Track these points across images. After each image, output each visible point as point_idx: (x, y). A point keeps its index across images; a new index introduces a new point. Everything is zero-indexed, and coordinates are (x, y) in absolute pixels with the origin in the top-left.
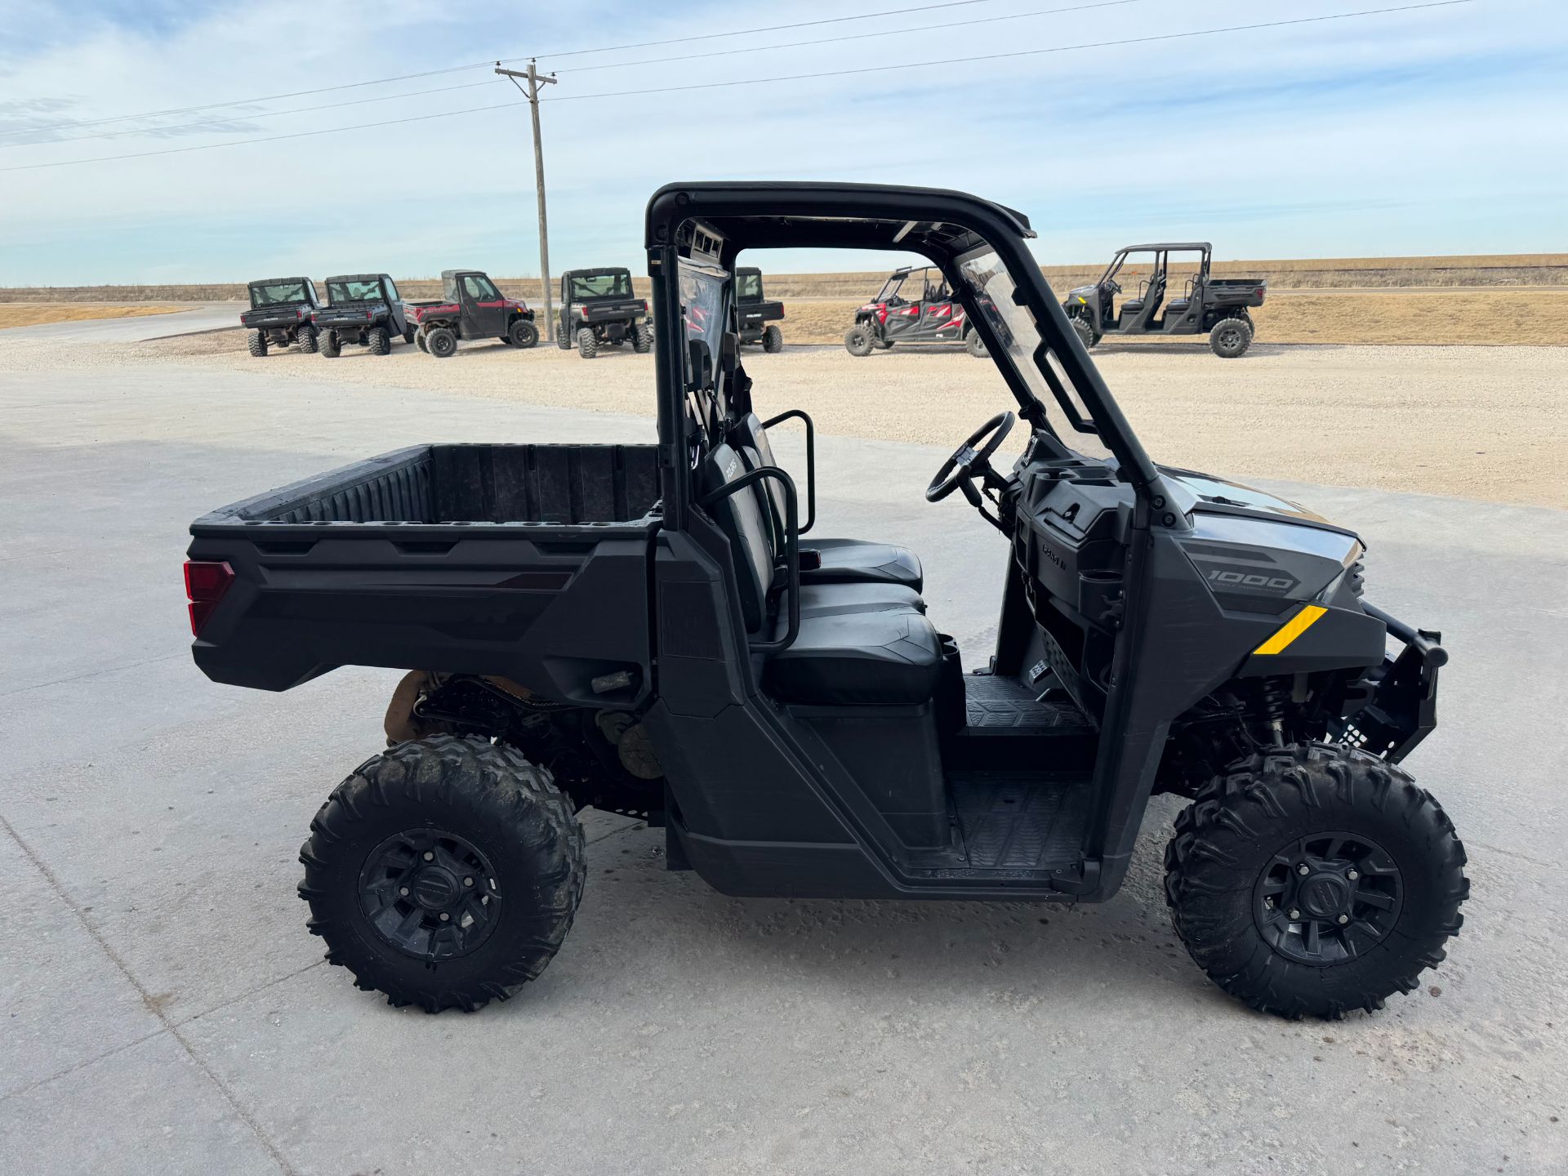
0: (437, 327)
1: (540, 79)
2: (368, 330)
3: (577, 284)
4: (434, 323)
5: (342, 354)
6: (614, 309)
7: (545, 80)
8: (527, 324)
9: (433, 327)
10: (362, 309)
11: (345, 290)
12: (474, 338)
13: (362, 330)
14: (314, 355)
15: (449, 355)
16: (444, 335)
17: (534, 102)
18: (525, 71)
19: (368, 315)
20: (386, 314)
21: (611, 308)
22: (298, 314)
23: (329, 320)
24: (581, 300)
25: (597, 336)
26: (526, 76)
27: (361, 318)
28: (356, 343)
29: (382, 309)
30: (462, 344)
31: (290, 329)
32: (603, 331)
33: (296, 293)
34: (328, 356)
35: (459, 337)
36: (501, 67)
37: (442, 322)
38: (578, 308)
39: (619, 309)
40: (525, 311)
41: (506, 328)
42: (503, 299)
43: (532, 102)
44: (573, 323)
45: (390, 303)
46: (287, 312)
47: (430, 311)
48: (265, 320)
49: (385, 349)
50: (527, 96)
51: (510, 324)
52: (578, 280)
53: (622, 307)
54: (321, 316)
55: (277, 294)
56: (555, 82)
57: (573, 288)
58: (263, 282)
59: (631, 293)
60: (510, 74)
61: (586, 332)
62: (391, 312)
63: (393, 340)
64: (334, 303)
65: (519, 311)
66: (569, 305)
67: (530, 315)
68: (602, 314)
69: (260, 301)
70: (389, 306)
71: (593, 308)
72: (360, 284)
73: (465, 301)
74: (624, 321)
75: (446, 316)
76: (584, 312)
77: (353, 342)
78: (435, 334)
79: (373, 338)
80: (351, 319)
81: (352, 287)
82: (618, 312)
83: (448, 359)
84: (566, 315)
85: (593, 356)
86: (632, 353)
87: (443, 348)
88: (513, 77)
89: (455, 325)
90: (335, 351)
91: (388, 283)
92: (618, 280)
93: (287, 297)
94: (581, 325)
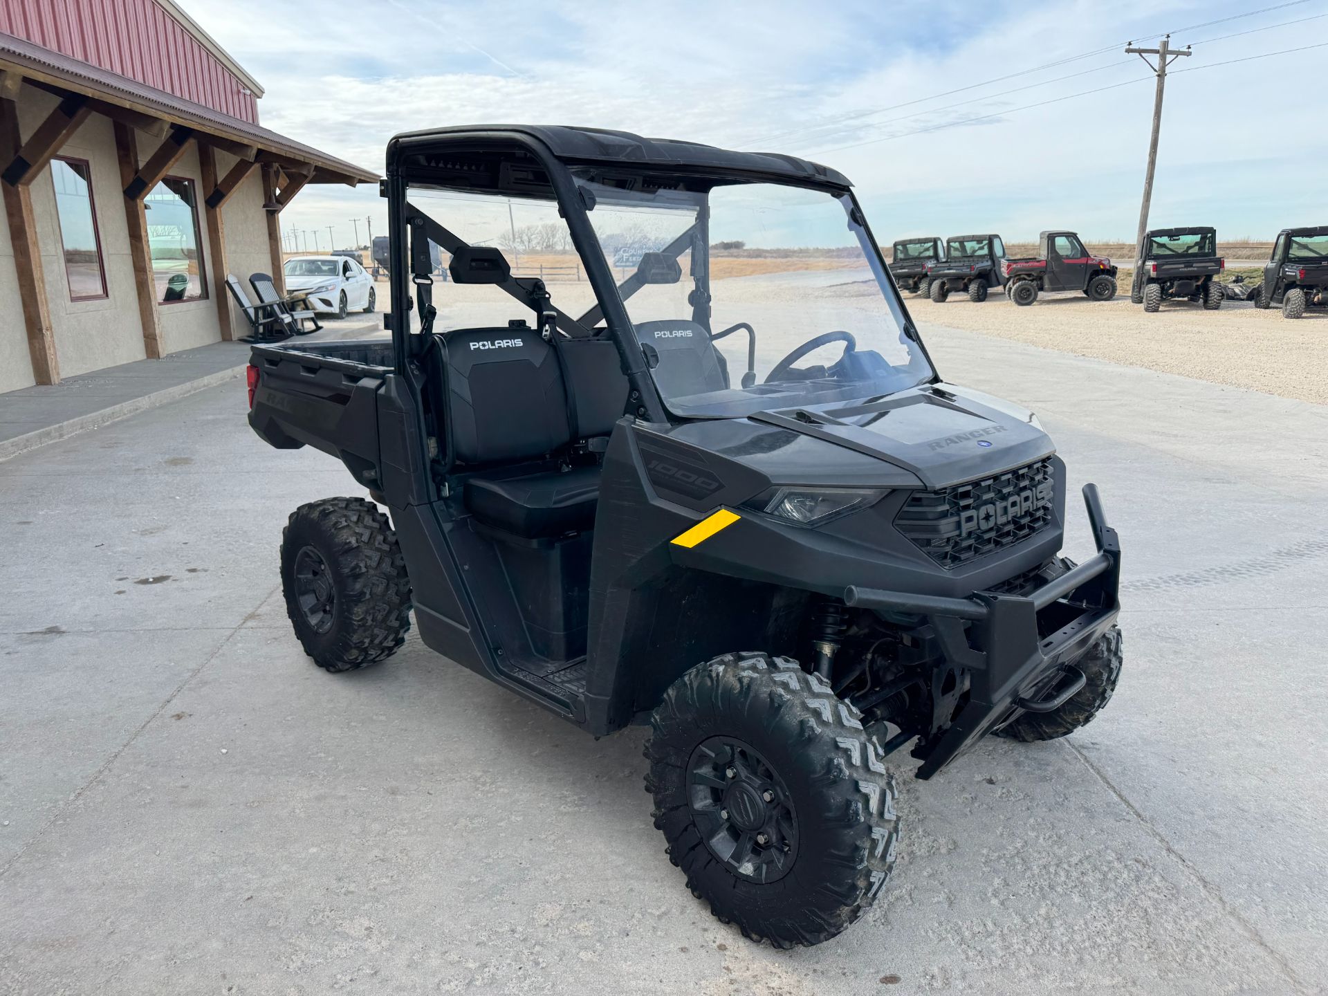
0: (1025, 279)
1: (1172, 52)
2: (970, 281)
3: (1155, 242)
4: (1022, 276)
5: (947, 300)
6: (1185, 267)
7: (1178, 53)
8: (1107, 280)
9: (1019, 280)
10: (966, 264)
11: (963, 248)
12: (1053, 290)
13: (966, 281)
14: (928, 300)
15: (1029, 304)
16: (1029, 287)
17: (1161, 76)
18: (1157, 48)
19: (971, 268)
20: (989, 268)
21: (1183, 266)
22: (923, 267)
23: (941, 272)
24: (1156, 258)
25: (1163, 291)
26: (1157, 52)
27: (966, 271)
28: (959, 291)
29: (987, 264)
30: (1041, 295)
31: (916, 279)
32: (1171, 287)
33: (927, 249)
34: (936, 301)
35: (1041, 289)
36: (1131, 47)
37: (1029, 275)
38: (1150, 264)
39: (1192, 266)
40: (1108, 268)
41: (1086, 283)
42: (1089, 256)
43: (1159, 76)
44: (1145, 279)
45: (995, 259)
46: (915, 265)
47: (1019, 266)
48: (899, 271)
49: (981, 297)
50: (1155, 70)
51: (1091, 279)
52: (1157, 239)
53: (1194, 265)
54: (935, 269)
55: (913, 250)
56: (1189, 54)
57: (1151, 246)
58: (904, 241)
59: (1214, 253)
60: (1140, 52)
61: (1154, 288)
62: (994, 266)
63: (990, 290)
64: (951, 258)
65: (1102, 267)
66: (1144, 263)
67: (1112, 271)
68: (1172, 271)
69: (900, 256)
70: (993, 262)
71: (1164, 265)
72: (975, 242)
73: (1051, 258)
74: (1197, 278)
75: (1032, 270)
76: (1154, 268)
77: (957, 290)
78: (1019, 286)
79: (973, 287)
80: (958, 271)
81: (969, 245)
82: (1191, 269)
83: (1028, 307)
84: (1141, 271)
85: (1156, 310)
86: (1201, 310)
87: (1025, 298)
88: (1143, 54)
89: (1041, 278)
90: (942, 297)
91: (996, 243)
92: (1203, 238)
93: (921, 253)
94: (1151, 280)
